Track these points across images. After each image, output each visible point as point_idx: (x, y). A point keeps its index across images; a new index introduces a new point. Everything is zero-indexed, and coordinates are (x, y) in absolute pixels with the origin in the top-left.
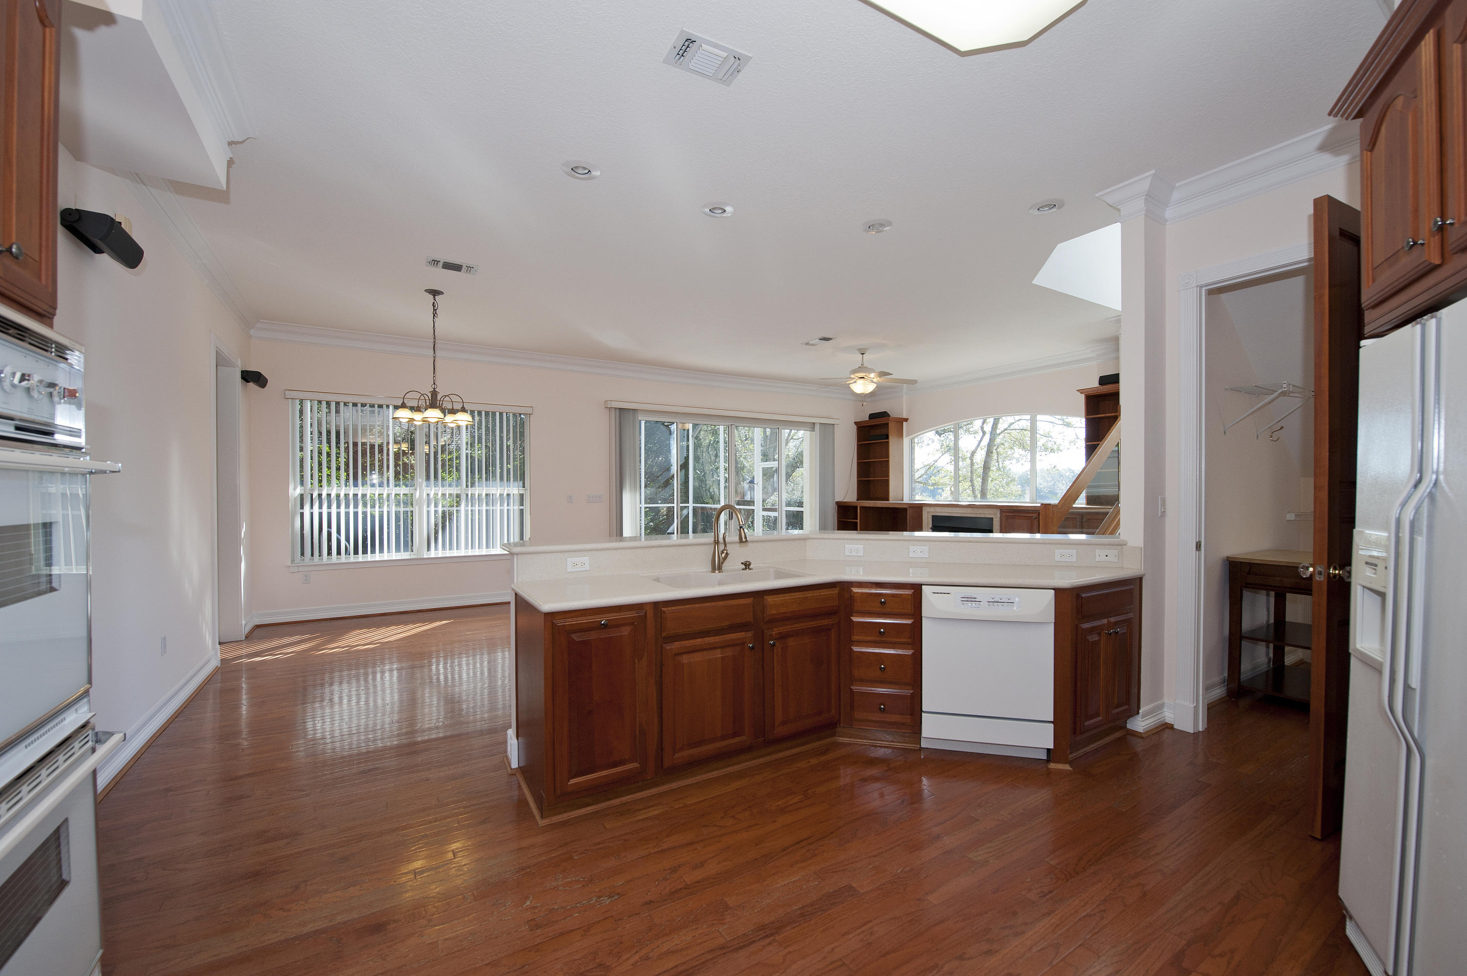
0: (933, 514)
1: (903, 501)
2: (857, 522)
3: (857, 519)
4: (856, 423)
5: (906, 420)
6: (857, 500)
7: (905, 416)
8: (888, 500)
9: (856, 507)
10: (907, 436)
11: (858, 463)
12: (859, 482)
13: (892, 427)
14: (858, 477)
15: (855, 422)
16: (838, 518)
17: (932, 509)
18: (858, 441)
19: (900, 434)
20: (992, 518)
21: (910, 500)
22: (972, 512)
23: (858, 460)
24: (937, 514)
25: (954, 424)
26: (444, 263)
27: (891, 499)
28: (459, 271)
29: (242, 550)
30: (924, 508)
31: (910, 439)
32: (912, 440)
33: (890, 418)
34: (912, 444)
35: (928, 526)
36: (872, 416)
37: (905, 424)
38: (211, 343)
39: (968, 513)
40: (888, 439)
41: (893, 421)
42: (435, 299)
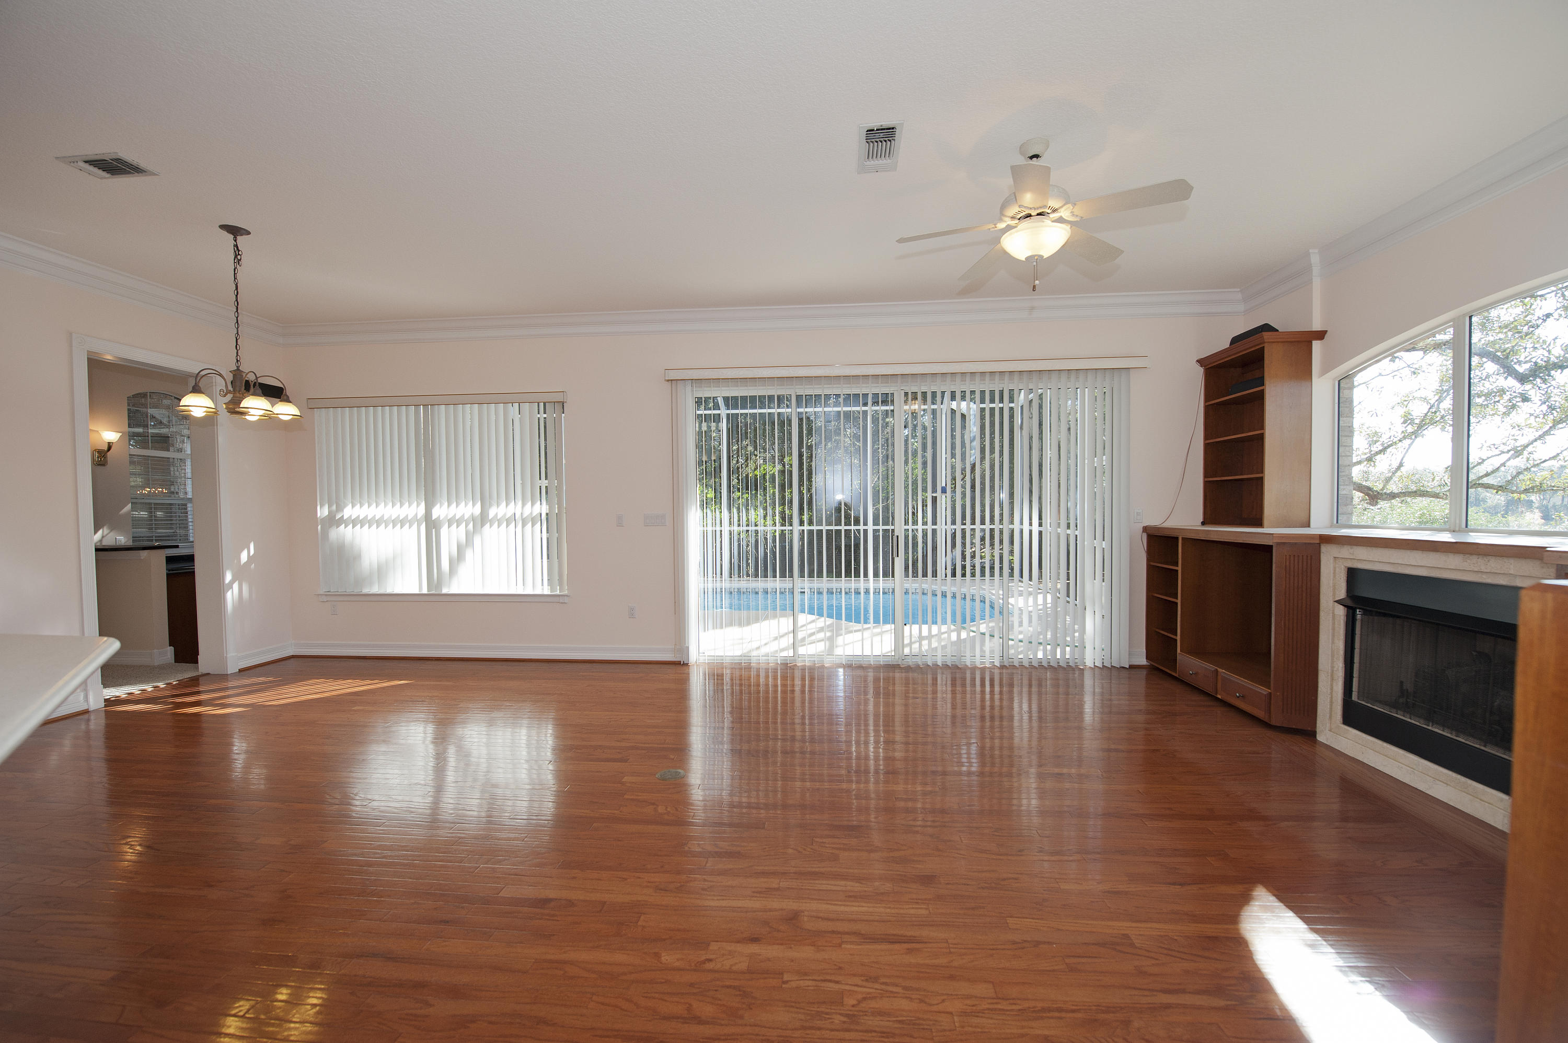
0: (1350, 564)
1: (1308, 525)
2: (1177, 571)
3: (1177, 565)
4: (1201, 362)
5: (1321, 335)
6: (1203, 523)
7: (1317, 326)
8: (1259, 523)
9: (1177, 538)
10: (1324, 371)
11: (1207, 447)
12: (1207, 484)
13: (1273, 359)
14: (1206, 474)
15: (1197, 361)
16: (1148, 560)
17: (1345, 552)
18: (1207, 398)
19: (1303, 370)
21: (1332, 526)
24: (1361, 565)
25: (1452, 320)
26: (86, 162)
27: (1266, 521)
28: (129, 173)
29: (228, 577)
30: (1324, 548)
31: (1334, 380)
32: (1339, 381)
33: (1266, 335)
34: (1341, 391)
35: (1334, 595)
36: (1235, 340)
37: (1316, 345)
38: (71, 346)
39: (1452, 568)
40: (1263, 384)
41: (1278, 342)
42: (235, 241)
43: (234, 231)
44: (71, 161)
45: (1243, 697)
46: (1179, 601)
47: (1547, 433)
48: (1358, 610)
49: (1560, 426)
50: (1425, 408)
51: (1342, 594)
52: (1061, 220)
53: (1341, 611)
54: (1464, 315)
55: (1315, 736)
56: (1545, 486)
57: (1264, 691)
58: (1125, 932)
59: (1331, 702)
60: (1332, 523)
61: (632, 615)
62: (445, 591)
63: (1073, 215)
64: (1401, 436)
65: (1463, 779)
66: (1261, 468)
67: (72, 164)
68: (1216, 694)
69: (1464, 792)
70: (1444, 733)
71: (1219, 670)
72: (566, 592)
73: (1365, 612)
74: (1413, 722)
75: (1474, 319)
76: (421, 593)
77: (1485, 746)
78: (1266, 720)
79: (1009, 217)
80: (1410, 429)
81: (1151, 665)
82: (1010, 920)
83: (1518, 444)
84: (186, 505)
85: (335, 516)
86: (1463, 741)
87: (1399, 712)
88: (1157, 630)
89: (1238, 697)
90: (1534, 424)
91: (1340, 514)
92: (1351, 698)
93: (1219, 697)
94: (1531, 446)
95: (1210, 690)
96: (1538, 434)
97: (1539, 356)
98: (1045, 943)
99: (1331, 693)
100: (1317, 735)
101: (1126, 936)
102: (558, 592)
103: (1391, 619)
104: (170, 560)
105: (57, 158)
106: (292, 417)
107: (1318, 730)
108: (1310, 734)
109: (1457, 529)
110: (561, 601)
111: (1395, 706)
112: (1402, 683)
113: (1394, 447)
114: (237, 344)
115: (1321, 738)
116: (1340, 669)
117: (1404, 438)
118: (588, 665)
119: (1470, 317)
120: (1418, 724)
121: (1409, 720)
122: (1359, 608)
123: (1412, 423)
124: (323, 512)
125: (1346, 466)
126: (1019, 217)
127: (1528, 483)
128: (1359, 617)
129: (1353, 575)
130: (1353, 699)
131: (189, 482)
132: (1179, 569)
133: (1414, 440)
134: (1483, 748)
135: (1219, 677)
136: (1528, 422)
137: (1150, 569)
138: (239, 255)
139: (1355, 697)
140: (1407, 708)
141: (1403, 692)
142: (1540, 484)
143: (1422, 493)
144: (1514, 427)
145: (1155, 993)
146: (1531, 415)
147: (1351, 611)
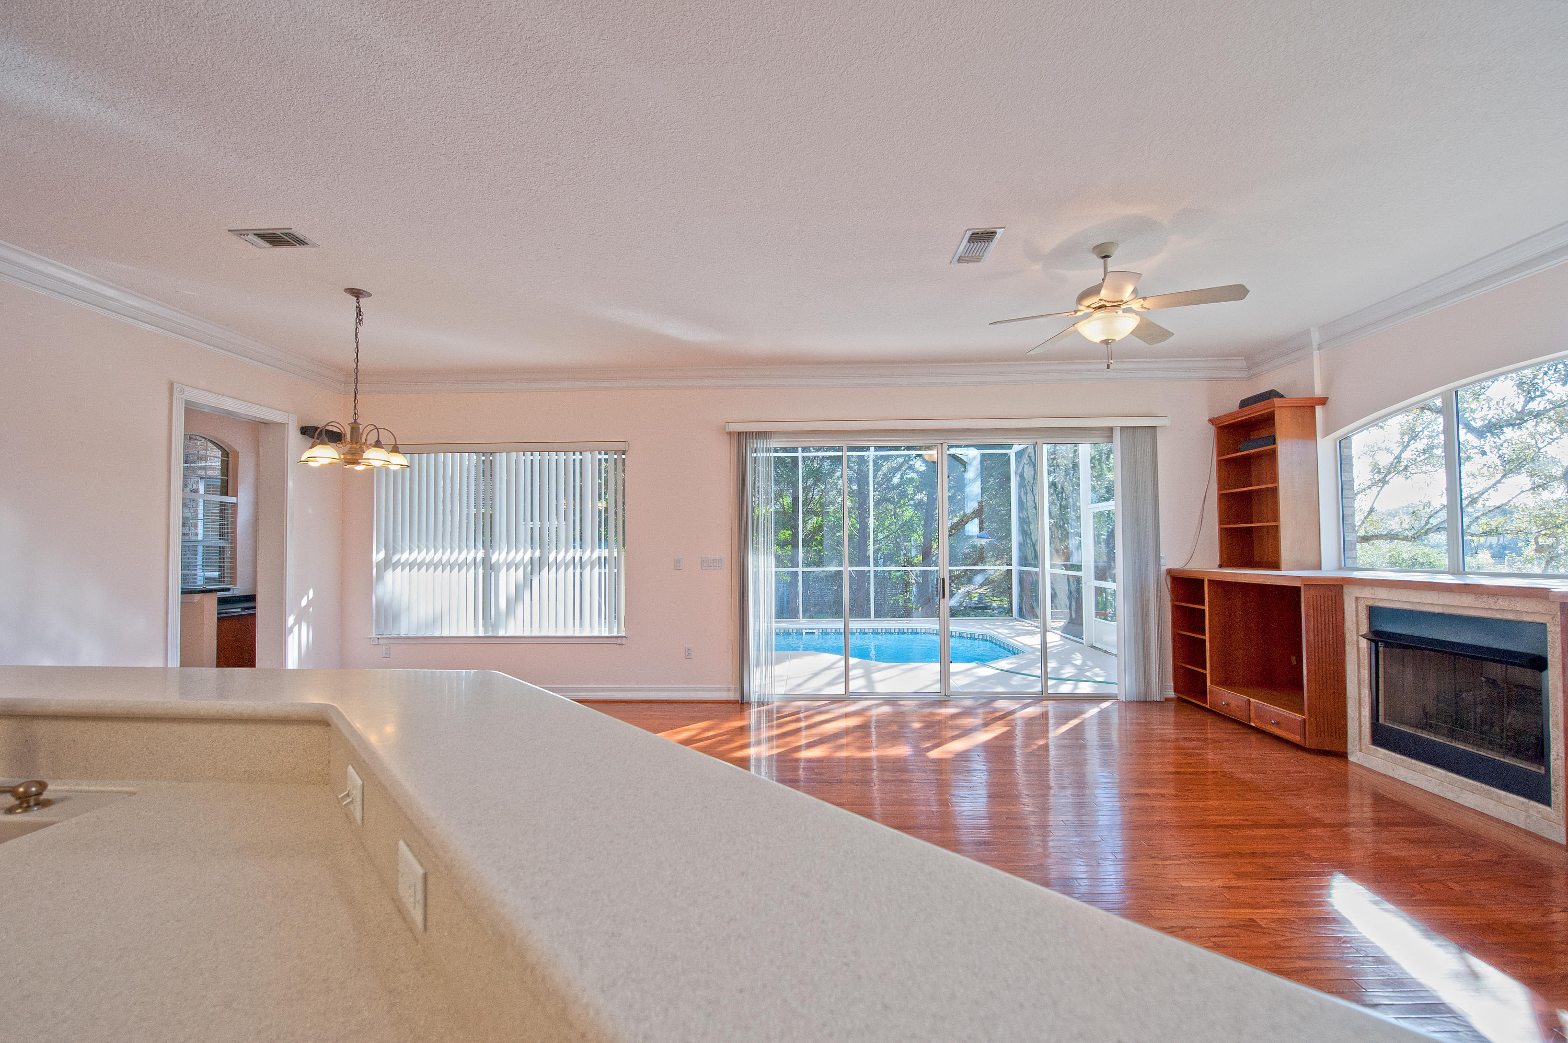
0: (1371, 603)
1: (1320, 568)
2: (1203, 611)
3: (1203, 604)
4: (1212, 421)
5: (1323, 401)
6: (1221, 566)
7: (1318, 392)
8: (1276, 566)
9: (1203, 581)
10: (1326, 433)
11: (1222, 497)
12: (1223, 531)
13: (1283, 421)
14: (1221, 522)
15: (1208, 420)
16: (1172, 600)
17: (1366, 593)
18: (1219, 454)
19: (1309, 431)
20: (1545, 625)
21: (1340, 568)
22: (1478, 604)
23: (1220, 487)
24: (1381, 604)
25: (1441, 394)
26: (256, 235)
27: (1283, 565)
28: (291, 245)
29: (291, 620)
30: (1346, 589)
31: (1335, 440)
32: (1340, 442)
33: (1277, 401)
34: (1342, 449)
35: (1358, 630)
36: (1244, 403)
37: (1319, 410)
38: (171, 395)
39: (1466, 605)
40: (1274, 443)
41: (1286, 407)
42: (358, 302)
43: (357, 293)
44: (241, 233)
45: (1278, 724)
46: (1207, 638)
47: (1499, 482)
48: (1380, 643)
49: (1510, 475)
50: (1390, 459)
51: (1364, 629)
52: (1129, 310)
53: (1364, 643)
54: (1451, 390)
55: (1347, 757)
56: (1500, 530)
57: (1299, 717)
58: (1251, 917)
59: (1360, 726)
60: (1340, 566)
61: (688, 654)
62: (502, 633)
63: (1143, 307)
64: (1369, 483)
65: (1487, 787)
66: (1276, 517)
67: (242, 236)
68: (1250, 721)
69: (1489, 798)
70: (1467, 749)
71: (1251, 700)
72: (623, 634)
73: (1387, 645)
74: (1437, 740)
75: (1459, 392)
76: (477, 635)
77: (1504, 758)
78: (1302, 744)
79: (1085, 306)
80: (1377, 477)
81: (1179, 698)
82: (1151, 911)
83: (1473, 492)
84: (196, 547)
85: (391, 559)
86: (1484, 754)
87: (1424, 732)
88: (1183, 665)
89: (1273, 724)
90: (1487, 473)
91: (1348, 558)
92: (1378, 721)
93: (1253, 724)
94: (1486, 494)
95: (1242, 718)
96: (1491, 483)
97: (1492, 415)
98: (1188, 927)
99: (1360, 717)
100: (1349, 756)
101: (1252, 920)
102: (615, 634)
103: (1411, 651)
104: (222, 601)
105: (229, 231)
106: (383, 462)
107: (1349, 751)
108: (1342, 755)
109: (1456, 572)
110: (619, 642)
111: (1418, 726)
112: (1424, 706)
113: (1363, 493)
114: (355, 398)
115: (1352, 758)
116: (1367, 695)
117: (1373, 485)
118: (648, 706)
119: (1456, 392)
120: (1442, 741)
121: (1434, 739)
122: (1381, 641)
123: (1379, 472)
124: (378, 556)
125: (1349, 516)
126: (1094, 307)
127: (1485, 527)
128: (1381, 649)
129: (1374, 613)
130: (1380, 722)
131: (200, 523)
132: (1206, 608)
133: (1382, 487)
134: (1502, 759)
135: (1252, 707)
136: (1482, 471)
137: (1176, 609)
138: (360, 315)
139: (1381, 720)
140: (1429, 727)
141: (1426, 715)
142: (1496, 528)
143: (1392, 536)
144: (1469, 476)
145: (1293, 960)
146: (1484, 465)
147: (1373, 644)
